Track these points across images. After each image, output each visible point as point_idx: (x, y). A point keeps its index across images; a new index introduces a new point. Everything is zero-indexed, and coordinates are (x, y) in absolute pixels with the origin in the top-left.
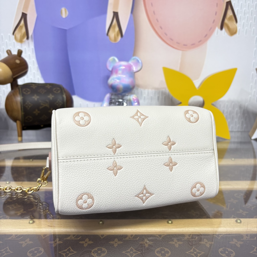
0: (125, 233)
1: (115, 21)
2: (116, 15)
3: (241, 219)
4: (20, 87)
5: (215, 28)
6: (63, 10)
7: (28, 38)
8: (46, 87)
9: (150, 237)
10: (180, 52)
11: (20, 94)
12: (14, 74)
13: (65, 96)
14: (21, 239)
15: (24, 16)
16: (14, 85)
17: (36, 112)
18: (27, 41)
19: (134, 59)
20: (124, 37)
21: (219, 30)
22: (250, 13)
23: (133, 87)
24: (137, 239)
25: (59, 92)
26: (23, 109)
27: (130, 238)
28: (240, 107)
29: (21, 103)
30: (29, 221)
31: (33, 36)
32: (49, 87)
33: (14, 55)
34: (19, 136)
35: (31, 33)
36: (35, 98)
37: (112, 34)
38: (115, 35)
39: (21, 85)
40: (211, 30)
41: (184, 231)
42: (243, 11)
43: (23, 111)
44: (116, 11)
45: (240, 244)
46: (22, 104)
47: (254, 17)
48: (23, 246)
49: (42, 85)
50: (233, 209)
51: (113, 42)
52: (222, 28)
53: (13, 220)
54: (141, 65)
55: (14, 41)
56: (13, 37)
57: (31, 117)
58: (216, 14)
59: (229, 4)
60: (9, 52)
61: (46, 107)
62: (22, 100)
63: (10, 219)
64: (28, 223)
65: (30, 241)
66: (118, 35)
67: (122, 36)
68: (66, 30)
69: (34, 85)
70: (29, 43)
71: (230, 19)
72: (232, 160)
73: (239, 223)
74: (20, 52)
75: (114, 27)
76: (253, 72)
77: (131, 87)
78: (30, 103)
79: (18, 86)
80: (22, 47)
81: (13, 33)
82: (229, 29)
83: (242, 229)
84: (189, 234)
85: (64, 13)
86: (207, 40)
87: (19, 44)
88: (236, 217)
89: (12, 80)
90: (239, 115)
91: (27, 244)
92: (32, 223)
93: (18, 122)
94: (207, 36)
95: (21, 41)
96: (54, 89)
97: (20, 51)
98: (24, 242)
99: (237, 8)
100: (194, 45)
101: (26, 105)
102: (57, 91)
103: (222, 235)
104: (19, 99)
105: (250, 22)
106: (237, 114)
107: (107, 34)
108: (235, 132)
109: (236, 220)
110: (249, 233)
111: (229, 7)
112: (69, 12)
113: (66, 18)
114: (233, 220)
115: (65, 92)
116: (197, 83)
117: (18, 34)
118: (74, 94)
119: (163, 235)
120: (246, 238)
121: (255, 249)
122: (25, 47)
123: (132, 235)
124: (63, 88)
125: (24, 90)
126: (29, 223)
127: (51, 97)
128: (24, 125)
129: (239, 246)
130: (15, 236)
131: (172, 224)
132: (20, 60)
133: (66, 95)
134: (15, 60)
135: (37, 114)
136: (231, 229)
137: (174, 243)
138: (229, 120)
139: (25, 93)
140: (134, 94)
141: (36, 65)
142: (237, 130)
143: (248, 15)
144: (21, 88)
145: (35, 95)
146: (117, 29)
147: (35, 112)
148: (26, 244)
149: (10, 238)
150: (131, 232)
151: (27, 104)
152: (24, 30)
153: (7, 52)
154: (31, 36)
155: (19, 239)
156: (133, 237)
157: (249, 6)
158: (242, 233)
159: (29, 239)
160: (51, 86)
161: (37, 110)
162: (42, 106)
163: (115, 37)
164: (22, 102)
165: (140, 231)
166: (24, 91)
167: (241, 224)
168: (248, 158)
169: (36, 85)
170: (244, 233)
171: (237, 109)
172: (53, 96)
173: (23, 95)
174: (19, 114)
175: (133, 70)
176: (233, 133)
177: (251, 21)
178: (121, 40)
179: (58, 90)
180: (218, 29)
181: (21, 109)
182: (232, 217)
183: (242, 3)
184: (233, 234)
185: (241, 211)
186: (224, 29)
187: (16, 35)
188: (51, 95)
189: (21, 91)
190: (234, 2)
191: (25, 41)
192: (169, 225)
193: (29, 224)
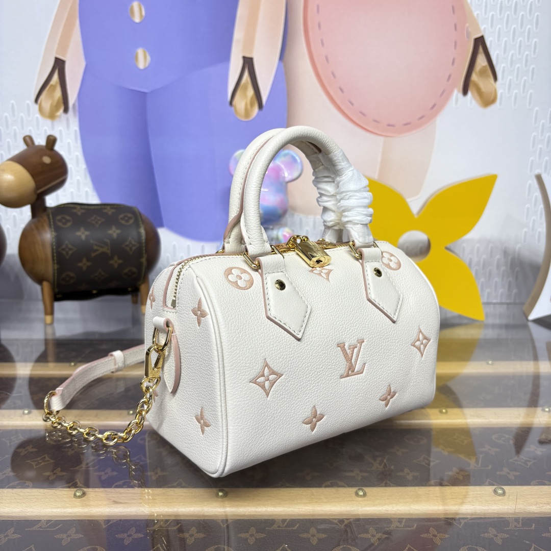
0: (270, 515)
1: (246, 75)
2: (248, 63)
3: (506, 488)
4: (50, 211)
5: (451, 92)
6: (140, 52)
7: (66, 110)
8: (105, 211)
9: (321, 523)
10: (381, 139)
11: (50, 226)
12: (38, 185)
13: (142, 231)
14: (57, 529)
15: (59, 65)
16: (38, 208)
17: (84, 264)
18: (64, 116)
19: (285, 155)
20: (264, 109)
21: (460, 95)
22: (524, 62)
23: (285, 212)
24: (295, 528)
25: (131, 221)
26: (55, 258)
27: (281, 526)
28: (505, 253)
29: (52, 245)
30: (73, 493)
31: (77, 105)
32: (110, 212)
33: (40, 147)
34: (46, 314)
35: (72, 99)
36: (82, 234)
37: (241, 103)
38: (246, 104)
39: (52, 208)
40: (444, 96)
41: (390, 512)
42: (509, 58)
43: (56, 262)
44: (248, 55)
45: (501, 539)
46: (54, 247)
47: (531, 69)
48: (64, 543)
49: (96, 207)
50: (490, 467)
51: (243, 119)
52: (465, 92)
53: (42, 490)
54: (300, 167)
55: (38, 115)
56: (36, 107)
57: (72, 274)
58: (453, 63)
59: (480, 42)
60: (28, 140)
61: (103, 253)
62: (54, 240)
63: (34, 487)
64: (73, 496)
65: (77, 532)
66: (252, 105)
67: (261, 106)
68: (144, 94)
69: (78, 207)
70: (68, 120)
71: (482, 73)
72: (488, 364)
73: (500, 495)
74: (51, 141)
75: (245, 88)
76: (530, 182)
77: (280, 211)
78: (70, 246)
79: (45, 209)
80: (53, 128)
81: (36, 101)
82: (479, 92)
83: (506, 508)
84: (399, 519)
85: (143, 60)
86: (435, 115)
87: (48, 122)
88: (495, 483)
89: (34, 197)
90: (503, 268)
91: (71, 539)
92: (80, 497)
93: (45, 284)
94: (435, 108)
95: (52, 116)
96: (121, 216)
97: (51, 138)
98: (65, 536)
99: (497, 52)
100: (408, 126)
101: (63, 249)
102: (127, 221)
103: (466, 521)
104: (48, 236)
105: (523, 80)
106: (498, 267)
107: (231, 103)
108: (495, 304)
109: (495, 489)
110: (521, 516)
111: (481, 50)
112: (151, 56)
113: (145, 69)
114: (489, 489)
115: (143, 222)
116: (415, 204)
117: (47, 102)
118: (162, 225)
119: (347, 519)
120: (515, 527)
121: (533, 547)
122: (61, 128)
123: (284, 521)
124: (140, 214)
125: (59, 217)
126: (75, 495)
127: (114, 232)
128: (56, 290)
129: (500, 542)
130: (46, 524)
131: (365, 498)
132: (50, 156)
133: (145, 229)
134: (42, 156)
135: (85, 268)
136: (484, 508)
137: (369, 536)
138: (482, 280)
139: (60, 224)
140: (285, 225)
141: (83, 166)
142: (499, 301)
143: (518, 65)
144: (52, 213)
145: (82, 229)
146: (251, 92)
147: (80, 264)
148: (69, 539)
149: (35, 528)
150: (283, 513)
151: (64, 246)
152: (58, 93)
153: (25, 139)
154: (74, 105)
155: (54, 529)
156: (286, 523)
157: (520, 46)
158: (506, 516)
159: (74, 529)
160: (113, 211)
161: (84, 260)
162: (96, 250)
163: (246, 109)
164: (54, 244)
165: (302, 513)
166: (60, 221)
167: (505, 497)
168: (522, 359)
169: (83, 207)
170: (510, 516)
171: (498, 256)
172: (119, 231)
173: (57, 229)
174: (49, 268)
175: (284, 177)
176: (492, 306)
177: (525, 78)
178: (258, 114)
179: (130, 218)
180: (457, 93)
181: (53, 256)
182: (487, 483)
183: (506, 41)
184: (489, 518)
185: (506, 470)
186: (469, 94)
187: (41, 103)
188: (114, 228)
189: (52, 220)
190: (491, 39)
191: (60, 117)
192: (360, 499)
193: (74, 499)
